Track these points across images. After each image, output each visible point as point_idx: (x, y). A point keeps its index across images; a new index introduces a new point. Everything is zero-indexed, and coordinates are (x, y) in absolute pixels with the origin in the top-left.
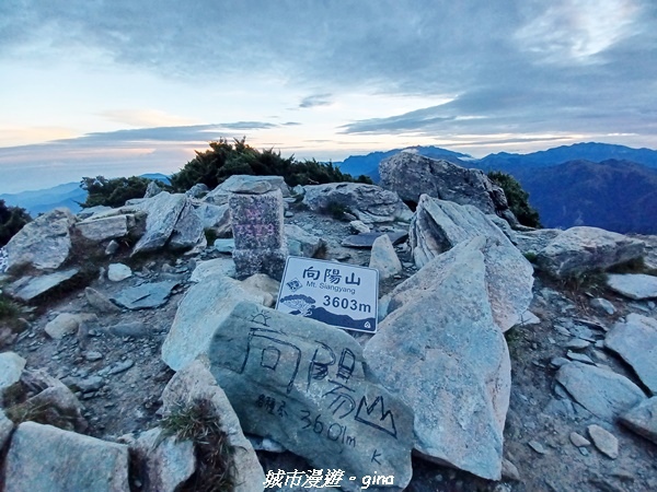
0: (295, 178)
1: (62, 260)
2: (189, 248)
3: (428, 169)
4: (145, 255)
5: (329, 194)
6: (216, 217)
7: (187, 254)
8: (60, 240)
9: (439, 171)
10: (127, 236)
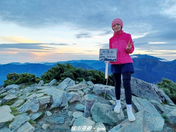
0: (88, 78)
1: (38, 110)
2: (64, 107)
3: (135, 82)
4: (54, 109)
5: (102, 89)
6: (70, 97)
8: (37, 104)
9: (139, 83)
10: (50, 103)
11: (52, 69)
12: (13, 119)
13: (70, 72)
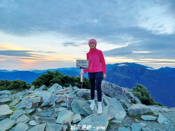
1: (31, 107)
2: (52, 105)
3: (111, 86)
4: (44, 107)
5: (84, 92)
6: (57, 98)
7: (51, 107)
8: (30, 103)
9: (114, 87)
10: (40, 102)
11: (42, 76)
12: (13, 113)
13: (58, 78)
